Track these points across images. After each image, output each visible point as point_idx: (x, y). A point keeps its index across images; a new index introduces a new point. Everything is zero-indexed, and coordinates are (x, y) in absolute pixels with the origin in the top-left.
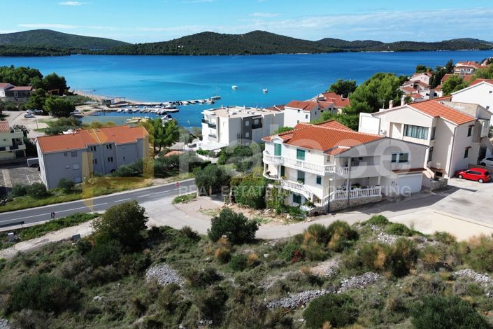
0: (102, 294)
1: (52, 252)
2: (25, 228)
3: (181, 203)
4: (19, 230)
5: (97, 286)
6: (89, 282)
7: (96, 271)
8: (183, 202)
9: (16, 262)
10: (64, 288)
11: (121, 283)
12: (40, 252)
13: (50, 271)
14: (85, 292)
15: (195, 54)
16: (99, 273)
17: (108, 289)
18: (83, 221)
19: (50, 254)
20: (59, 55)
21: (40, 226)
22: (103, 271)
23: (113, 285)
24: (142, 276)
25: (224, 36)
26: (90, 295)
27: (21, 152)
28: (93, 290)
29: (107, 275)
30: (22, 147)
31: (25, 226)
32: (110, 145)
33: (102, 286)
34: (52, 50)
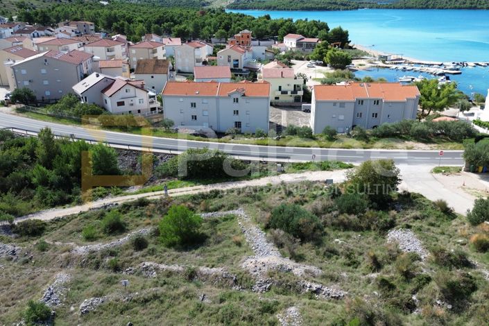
0: (342, 239)
3: (441, 174)
5: (340, 230)
6: (333, 225)
7: (341, 217)
8: (444, 173)
9: (279, 189)
10: (311, 222)
11: (362, 235)
12: (298, 186)
13: (303, 205)
14: (328, 232)
16: (344, 219)
17: (349, 237)
18: (338, 169)
19: (305, 190)
20: (347, 9)
21: (302, 164)
22: (348, 219)
23: (354, 234)
24: (383, 235)
26: (331, 236)
27: (299, 97)
28: (335, 232)
29: (350, 223)
30: (301, 93)
32: (378, 101)
33: (344, 231)
34: (342, 4)
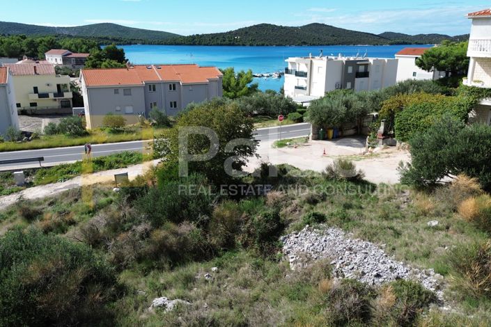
0: (174, 292)
1: (76, 200)
2: (45, 168)
3: (286, 147)
4: (34, 170)
5: (161, 269)
6: (140, 259)
7: (160, 234)
8: (290, 146)
9: (10, 213)
11: (220, 266)
12: (56, 200)
13: (63, 231)
14: (129, 282)
15: (251, 45)
16: (166, 238)
17: (189, 281)
18: (135, 163)
19: (71, 204)
21: (69, 166)
22: (175, 234)
23: (198, 270)
24: (271, 251)
25: (281, 28)
26: (142, 293)
27: (67, 100)
28: (150, 279)
29: (183, 244)
30: (68, 95)
31: (44, 164)
32: (174, 85)
33: (172, 269)
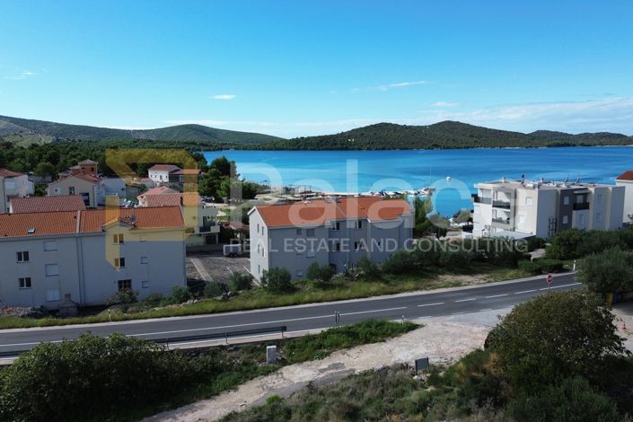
15: (368, 149)
25: (405, 127)
30: (215, 229)
34: (202, 145)
